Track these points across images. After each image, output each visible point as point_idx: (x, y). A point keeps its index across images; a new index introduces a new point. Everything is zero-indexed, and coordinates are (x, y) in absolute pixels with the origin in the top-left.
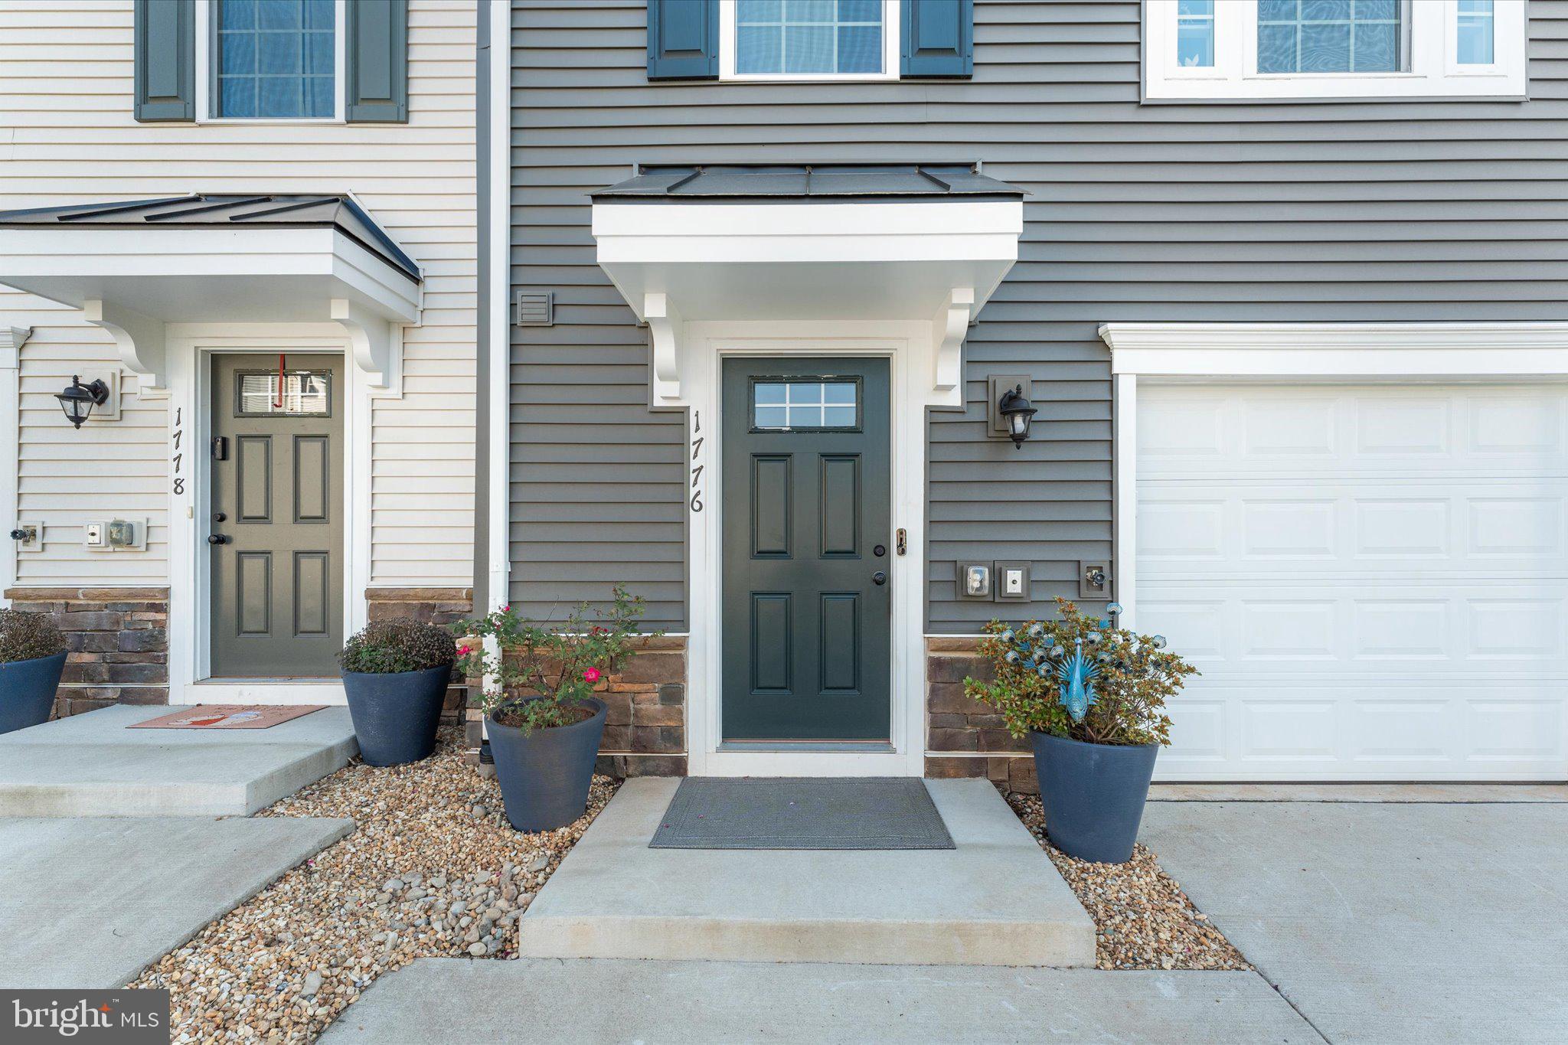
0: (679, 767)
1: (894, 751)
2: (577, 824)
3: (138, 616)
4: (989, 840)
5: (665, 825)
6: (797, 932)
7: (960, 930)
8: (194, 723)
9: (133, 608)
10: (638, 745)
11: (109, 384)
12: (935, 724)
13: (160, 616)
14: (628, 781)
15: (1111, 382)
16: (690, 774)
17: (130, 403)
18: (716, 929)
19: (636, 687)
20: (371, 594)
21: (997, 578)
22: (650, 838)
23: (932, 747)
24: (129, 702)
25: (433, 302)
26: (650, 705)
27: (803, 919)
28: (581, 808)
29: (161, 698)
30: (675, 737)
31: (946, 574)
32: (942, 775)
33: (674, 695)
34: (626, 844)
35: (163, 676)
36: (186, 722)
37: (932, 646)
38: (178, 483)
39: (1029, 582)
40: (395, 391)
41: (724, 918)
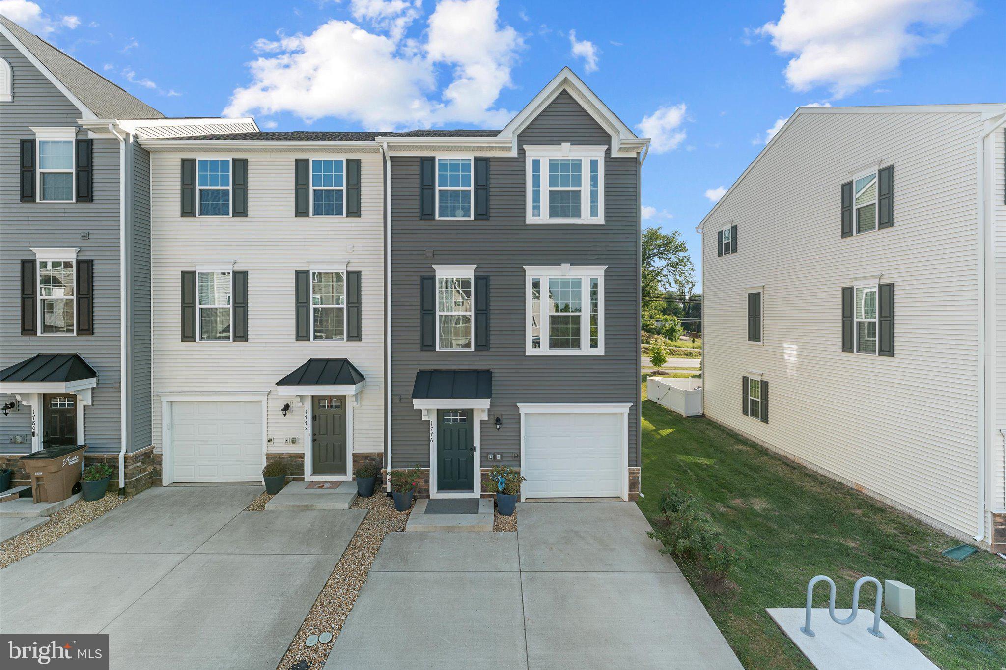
0: (428, 497)
1: (473, 493)
2: (410, 510)
3: (297, 460)
4: (485, 512)
5: (426, 510)
6: (448, 527)
7: (473, 526)
8: (319, 487)
9: (296, 458)
10: (419, 492)
11: (290, 404)
12: (482, 487)
13: (302, 460)
14: (417, 500)
15: (519, 414)
16: (431, 498)
17: (294, 409)
18: (435, 527)
19: (419, 480)
20: (354, 454)
21: (495, 457)
22: (424, 512)
23: (482, 492)
24: (296, 480)
25: (369, 384)
26: (422, 483)
27: (449, 525)
28: (410, 507)
29: (303, 479)
30: (427, 491)
31: (485, 455)
32: (484, 498)
33: (427, 481)
34: (420, 514)
35: (303, 474)
36: (317, 486)
37: (482, 470)
38: (306, 428)
39: (502, 457)
40: (359, 405)
41: (437, 525)
